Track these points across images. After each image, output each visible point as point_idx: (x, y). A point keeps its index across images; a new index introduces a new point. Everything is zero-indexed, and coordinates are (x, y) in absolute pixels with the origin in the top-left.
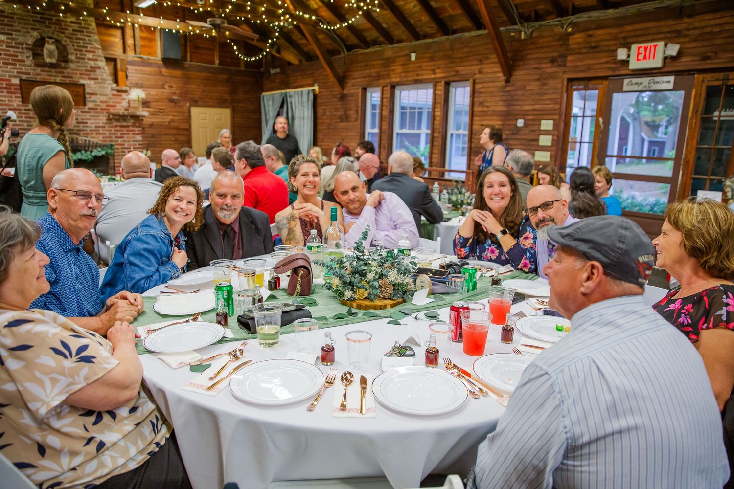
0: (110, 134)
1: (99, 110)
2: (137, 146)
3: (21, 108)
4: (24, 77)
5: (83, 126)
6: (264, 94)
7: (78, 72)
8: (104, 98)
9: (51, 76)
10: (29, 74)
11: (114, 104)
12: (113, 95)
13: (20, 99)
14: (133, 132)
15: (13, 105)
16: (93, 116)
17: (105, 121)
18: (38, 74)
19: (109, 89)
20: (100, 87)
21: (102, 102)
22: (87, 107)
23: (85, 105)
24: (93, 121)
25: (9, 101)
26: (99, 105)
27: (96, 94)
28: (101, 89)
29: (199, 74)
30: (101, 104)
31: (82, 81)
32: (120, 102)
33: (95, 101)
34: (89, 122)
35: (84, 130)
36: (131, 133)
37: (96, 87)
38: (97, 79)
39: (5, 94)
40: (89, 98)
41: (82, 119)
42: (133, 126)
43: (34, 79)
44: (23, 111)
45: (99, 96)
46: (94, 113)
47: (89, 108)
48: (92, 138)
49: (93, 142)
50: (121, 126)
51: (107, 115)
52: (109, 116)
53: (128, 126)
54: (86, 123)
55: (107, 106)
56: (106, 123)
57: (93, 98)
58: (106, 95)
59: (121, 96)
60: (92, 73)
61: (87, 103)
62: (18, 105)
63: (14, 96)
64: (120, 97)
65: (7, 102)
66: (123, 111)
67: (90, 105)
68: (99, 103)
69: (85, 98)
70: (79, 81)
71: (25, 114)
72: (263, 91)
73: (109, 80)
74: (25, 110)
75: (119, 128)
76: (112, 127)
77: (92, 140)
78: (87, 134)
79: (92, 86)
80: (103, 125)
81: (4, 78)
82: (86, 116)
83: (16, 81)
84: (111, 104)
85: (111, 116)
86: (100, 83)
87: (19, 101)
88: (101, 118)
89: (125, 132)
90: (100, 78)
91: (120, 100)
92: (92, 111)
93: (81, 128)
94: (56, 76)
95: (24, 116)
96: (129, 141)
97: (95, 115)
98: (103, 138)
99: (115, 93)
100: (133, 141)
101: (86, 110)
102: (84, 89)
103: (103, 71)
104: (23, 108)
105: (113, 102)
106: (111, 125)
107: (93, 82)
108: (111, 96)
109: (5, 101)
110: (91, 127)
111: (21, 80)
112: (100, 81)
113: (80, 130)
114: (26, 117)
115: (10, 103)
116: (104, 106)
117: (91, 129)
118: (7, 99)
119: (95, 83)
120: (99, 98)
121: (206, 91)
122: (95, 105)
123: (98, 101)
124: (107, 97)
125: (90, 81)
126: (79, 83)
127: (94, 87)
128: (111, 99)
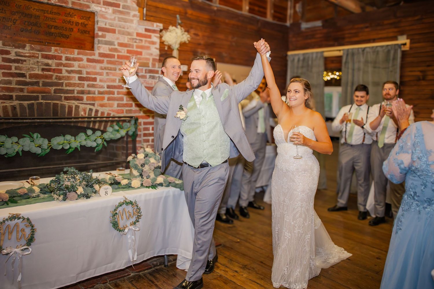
1: (115, 59)
5: (88, 86)
6: (290, 53)
8: (125, 39)
11: (139, 50)
12: (138, 35)
16: (105, 68)
20: (120, 19)
21: (121, 45)
22: (97, 52)
23: (92, 48)
24: (105, 77)
26: (116, 50)
27: (113, 31)
28: (121, 24)
30: (119, 48)
31: (94, 7)
32: (148, 48)
33: (111, 43)
34: (98, 77)
35: (89, 92)
37: (114, 19)
38: (118, 6)
40: (103, 36)
41: (88, 73)
45: (117, 35)
46: (109, 62)
47: (101, 55)
48: (102, 106)
49: (103, 113)
54: (95, 79)
55: (128, 52)
57: (109, 37)
58: (129, 34)
59: (150, 37)
61: (96, 46)
64: (149, 40)
67: (102, 49)
68: (116, 47)
69: (94, 36)
70: (88, 7)
72: (288, 50)
77: (101, 110)
78: (94, 99)
79: (108, 16)
82: (94, 68)
84: (135, 49)
86: (121, 12)
90: (122, 4)
91: (147, 44)
92: (106, 59)
93: (86, 88)
97: (109, 66)
98: (118, 105)
99: (142, 31)
101: (97, 57)
105: (138, 47)
107: (110, 10)
108: (135, 36)
110: (102, 87)
112: (121, 9)
113: (83, 92)
116: (123, 52)
117: (102, 90)
119: (114, 12)
120: (118, 39)
121: (234, 44)
122: (111, 50)
123: (116, 43)
124: (130, 37)
125: (106, 8)
126: (88, 10)
127: (111, 19)
128: (134, 41)
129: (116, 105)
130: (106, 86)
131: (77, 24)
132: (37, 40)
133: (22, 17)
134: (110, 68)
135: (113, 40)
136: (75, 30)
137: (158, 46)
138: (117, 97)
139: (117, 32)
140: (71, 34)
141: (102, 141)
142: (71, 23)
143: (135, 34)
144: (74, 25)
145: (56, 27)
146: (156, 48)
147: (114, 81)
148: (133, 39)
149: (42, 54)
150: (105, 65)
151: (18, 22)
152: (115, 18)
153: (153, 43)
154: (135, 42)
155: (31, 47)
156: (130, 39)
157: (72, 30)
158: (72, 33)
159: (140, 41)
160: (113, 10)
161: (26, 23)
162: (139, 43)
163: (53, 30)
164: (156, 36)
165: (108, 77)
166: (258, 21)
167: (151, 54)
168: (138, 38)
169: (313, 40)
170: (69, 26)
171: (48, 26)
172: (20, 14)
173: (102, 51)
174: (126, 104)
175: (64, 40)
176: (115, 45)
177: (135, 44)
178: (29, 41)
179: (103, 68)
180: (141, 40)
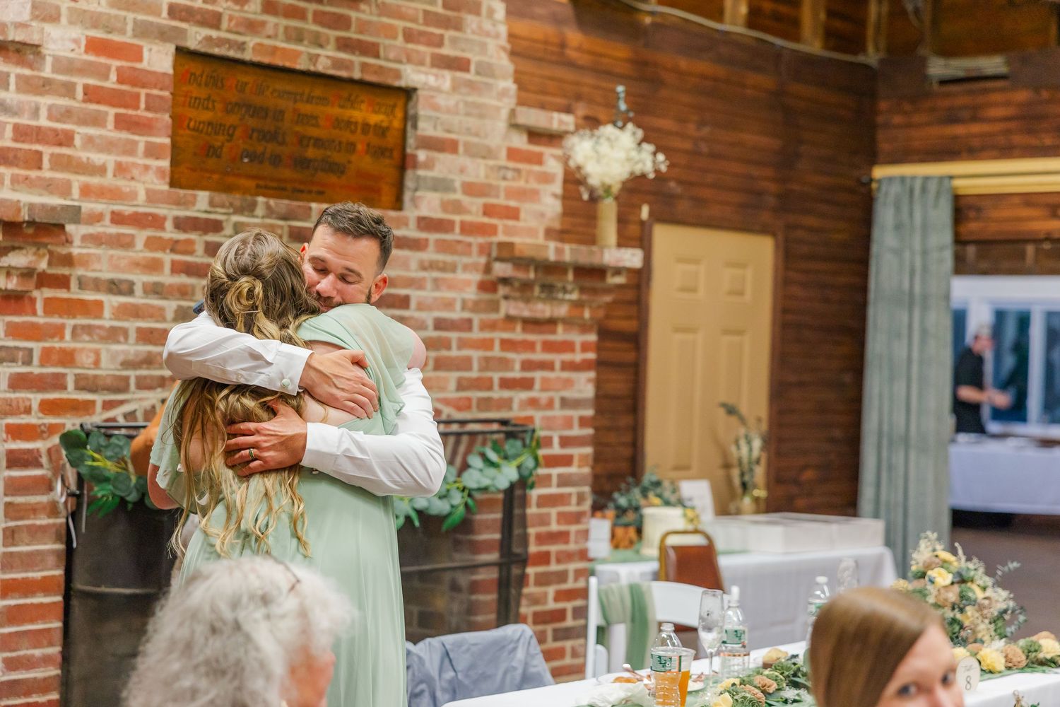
0: (487, 364)
1: (455, 236)
2: (576, 431)
3: (161, 211)
4: (196, 37)
6: (879, 172)
7: (400, 24)
8: (478, 171)
9: (298, 37)
10: (213, 21)
11: (512, 203)
12: (513, 154)
13: (165, 164)
14: (567, 357)
15: (132, 196)
16: (432, 266)
17: (471, 294)
18: (252, 27)
19: (502, 125)
20: (470, 110)
21: (470, 189)
22: (410, 213)
23: (399, 202)
24: (427, 294)
25: (121, 169)
26: (457, 207)
27: (453, 147)
28: (472, 122)
29: (683, 63)
30: (466, 200)
31: (412, 76)
32: (532, 195)
33: (445, 185)
34: (415, 295)
36: (558, 358)
37: (456, 110)
38: (465, 66)
39: (109, 132)
40: (429, 164)
42: (568, 322)
43: (232, 54)
44: (170, 233)
45: (461, 160)
46: (443, 247)
47: (427, 224)
50: (532, 324)
51: (483, 260)
52: (488, 269)
53: (551, 322)
54: (406, 302)
55: (488, 211)
56: (476, 307)
57: (443, 166)
58: (488, 154)
59: (538, 159)
60: (449, 34)
61: (407, 196)
62: (152, 197)
63: (141, 141)
64: (536, 168)
65: (109, 180)
66: (540, 240)
67: (426, 203)
68: (458, 196)
69: (404, 163)
70: (398, 74)
71: (174, 247)
72: (874, 158)
73: (504, 78)
74: (180, 224)
75: (518, 334)
76: (492, 326)
79: (441, 100)
80: (466, 315)
81: (115, 37)
82: (406, 264)
83: (159, 59)
84: (502, 200)
85: (501, 269)
86: (471, 85)
87: (160, 171)
88: (461, 276)
89: (539, 356)
90: (474, 59)
91: (533, 185)
92: (433, 237)
94: (318, 42)
95: (167, 258)
96: (550, 405)
97: (441, 257)
98: (461, 386)
99: (520, 141)
100: (565, 403)
101: (411, 231)
102: (410, 119)
103: (487, 25)
104: (170, 212)
105: (511, 193)
106: (493, 316)
107: (446, 79)
108: (503, 161)
109: (102, 170)
110: (425, 326)
111: (182, 52)
112: (472, 76)
114: (177, 268)
115: (122, 183)
116: (474, 210)
118: (109, 160)
119: (455, 88)
120: (462, 171)
121: (704, 148)
122: (445, 206)
123: (458, 185)
124: (491, 163)
125: (436, 76)
126: (397, 83)
127: (448, 111)
128: (502, 173)
129: (452, 385)
130: (430, 323)
131: (366, 127)
132: (274, 184)
133: (247, 117)
134: (441, 265)
135: (451, 176)
136: (359, 147)
137: (557, 188)
138: (457, 358)
139: (461, 149)
140: (349, 162)
141: (463, 497)
142: (353, 127)
143: (504, 153)
144: (359, 130)
145: (319, 143)
146: (555, 196)
147: (449, 305)
148: (500, 168)
149: (290, 227)
150: (429, 255)
151: (238, 132)
152: (457, 105)
153: (546, 178)
154: (504, 178)
155: (268, 207)
156: (492, 168)
157: (351, 147)
158: (354, 158)
159: (516, 174)
160: (453, 80)
161: (255, 135)
162: (514, 179)
163: (311, 153)
164: (555, 157)
165: (437, 294)
166: (778, 54)
167: (542, 215)
168: (511, 165)
169: (976, 128)
170: (346, 136)
171: (302, 140)
172: (244, 109)
173: (424, 211)
174: (478, 379)
175: (333, 179)
176: (454, 191)
177: (503, 184)
178: (258, 186)
179: (426, 264)
180: (518, 171)
